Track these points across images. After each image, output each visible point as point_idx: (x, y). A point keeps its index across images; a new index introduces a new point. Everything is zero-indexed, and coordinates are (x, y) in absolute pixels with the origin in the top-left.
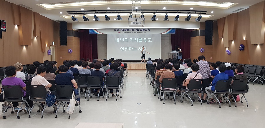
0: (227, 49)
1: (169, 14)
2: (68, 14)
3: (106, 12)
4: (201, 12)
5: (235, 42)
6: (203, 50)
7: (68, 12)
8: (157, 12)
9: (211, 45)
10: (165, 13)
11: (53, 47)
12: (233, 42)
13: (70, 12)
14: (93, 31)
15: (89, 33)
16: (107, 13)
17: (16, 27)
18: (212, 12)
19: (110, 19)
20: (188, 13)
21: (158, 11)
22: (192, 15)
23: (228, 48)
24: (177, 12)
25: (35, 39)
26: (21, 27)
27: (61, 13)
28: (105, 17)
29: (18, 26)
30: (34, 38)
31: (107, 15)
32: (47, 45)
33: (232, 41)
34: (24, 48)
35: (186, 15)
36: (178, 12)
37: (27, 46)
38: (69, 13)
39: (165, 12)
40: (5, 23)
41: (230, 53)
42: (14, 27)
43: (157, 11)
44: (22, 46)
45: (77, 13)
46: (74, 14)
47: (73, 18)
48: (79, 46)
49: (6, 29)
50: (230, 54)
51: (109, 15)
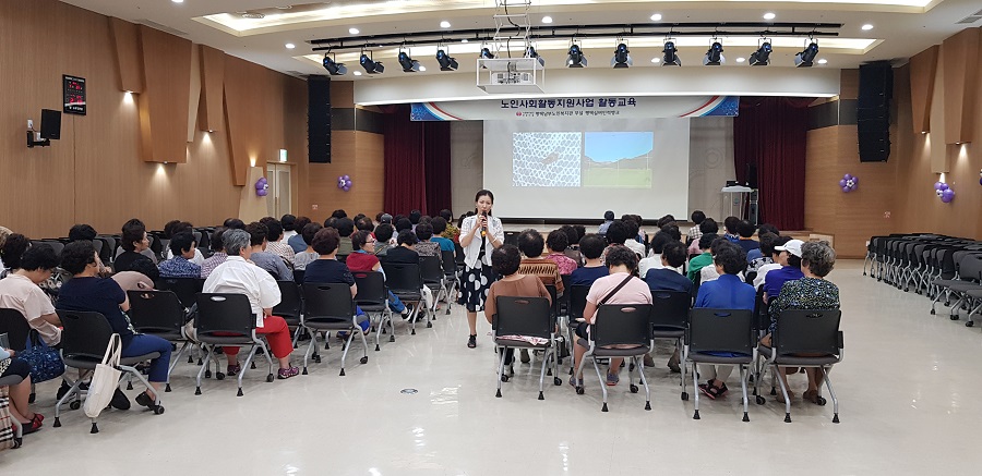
0: (942, 179)
1: (679, 42)
2: (314, 49)
3: (440, 38)
4: (818, 30)
5: (969, 151)
6: (850, 183)
7: (313, 42)
8: (632, 34)
9: (883, 163)
10: (664, 38)
11: (283, 169)
12: (963, 151)
13: (319, 44)
14: (424, 108)
15: (412, 119)
16: (445, 41)
17: (128, 99)
18: (867, 27)
19: (455, 65)
20: (761, 34)
21: (635, 30)
22: (777, 42)
23: (947, 174)
24: (713, 29)
25: (207, 139)
26: (145, 100)
27: (290, 46)
28: (438, 57)
29: (137, 96)
30: (198, 139)
31: (442, 51)
32: (253, 162)
33: (959, 146)
34: (161, 171)
35: (754, 42)
36: (719, 29)
37: (170, 166)
38: (317, 46)
39: (666, 34)
40: (83, 85)
41: (950, 194)
42: (119, 99)
43: (632, 29)
44: (151, 164)
45: (342, 47)
46: (331, 48)
47: (328, 63)
48: (381, 166)
49: (83, 106)
50: (950, 199)
51: (452, 50)
